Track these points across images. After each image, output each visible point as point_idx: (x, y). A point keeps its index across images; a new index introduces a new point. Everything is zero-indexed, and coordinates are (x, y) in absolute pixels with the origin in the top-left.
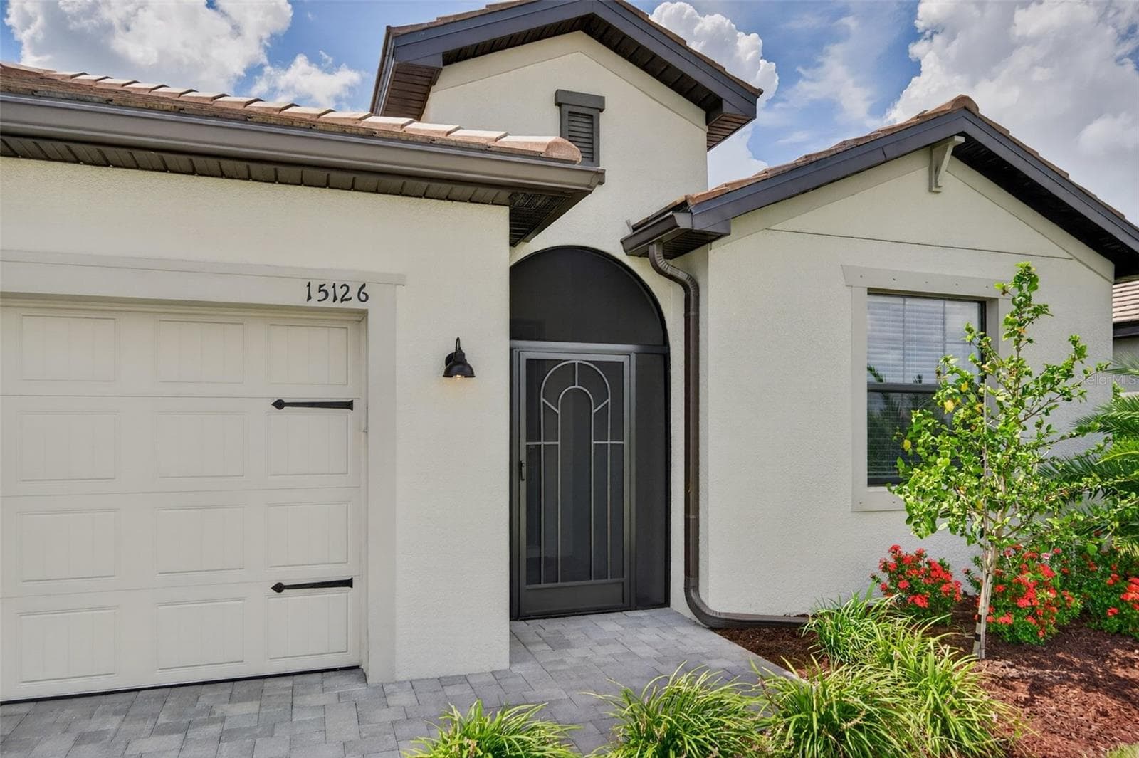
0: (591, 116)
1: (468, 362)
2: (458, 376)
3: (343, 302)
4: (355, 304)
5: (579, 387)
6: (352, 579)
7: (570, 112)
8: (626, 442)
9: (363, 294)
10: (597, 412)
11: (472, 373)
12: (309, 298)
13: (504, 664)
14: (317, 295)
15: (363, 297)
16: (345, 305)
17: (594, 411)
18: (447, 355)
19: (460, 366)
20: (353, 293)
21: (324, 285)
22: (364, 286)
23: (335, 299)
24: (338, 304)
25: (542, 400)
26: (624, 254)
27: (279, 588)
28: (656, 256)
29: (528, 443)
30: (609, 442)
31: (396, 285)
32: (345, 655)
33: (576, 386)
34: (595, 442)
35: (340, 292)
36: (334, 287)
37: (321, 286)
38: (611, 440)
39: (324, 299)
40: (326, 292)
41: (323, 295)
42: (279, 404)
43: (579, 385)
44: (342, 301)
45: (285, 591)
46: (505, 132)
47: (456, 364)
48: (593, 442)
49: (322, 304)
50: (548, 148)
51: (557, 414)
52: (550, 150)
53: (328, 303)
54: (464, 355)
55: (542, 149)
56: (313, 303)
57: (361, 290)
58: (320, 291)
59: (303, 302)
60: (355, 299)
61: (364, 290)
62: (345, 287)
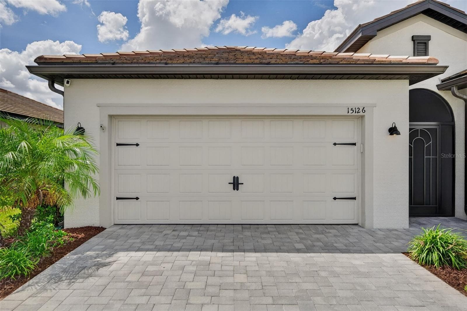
0: (425, 43)
1: (398, 130)
2: (395, 135)
3: (358, 113)
4: (361, 114)
6: (356, 197)
7: (418, 43)
8: (438, 157)
9: (364, 110)
10: (427, 146)
11: (400, 133)
12: (348, 112)
13: (407, 226)
14: (350, 112)
15: (364, 111)
16: (359, 114)
17: (425, 146)
18: (389, 128)
19: (396, 131)
20: (361, 110)
22: (364, 108)
23: (356, 112)
24: (356, 114)
26: (438, 90)
27: (335, 199)
28: (455, 90)
30: (431, 157)
31: (373, 107)
32: (353, 220)
33: (419, 137)
34: (426, 157)
35: (357, 111)
36: (355, 109)
37: (352, 109)
38: (432, 156)
39: (353, 112)
40: (353, 110)
41: (352, 111)
42: (335, 144)
43: (420, 137)
45: (337, 200)
46: (408, 56)
47: (393, 131)
48: (425, 157)
49: (352, 114)
50: (428, 60)
51: (412, 147)
52: (428, 61)
53: (354, 114)
54: (397, 128)
55: (426, 61)
56: (349, 114)
57: (363, 109)
58: (351, 110)
59: (347, 114)
60: (361, 112)
61: (364, 109)
62: (358, 109)
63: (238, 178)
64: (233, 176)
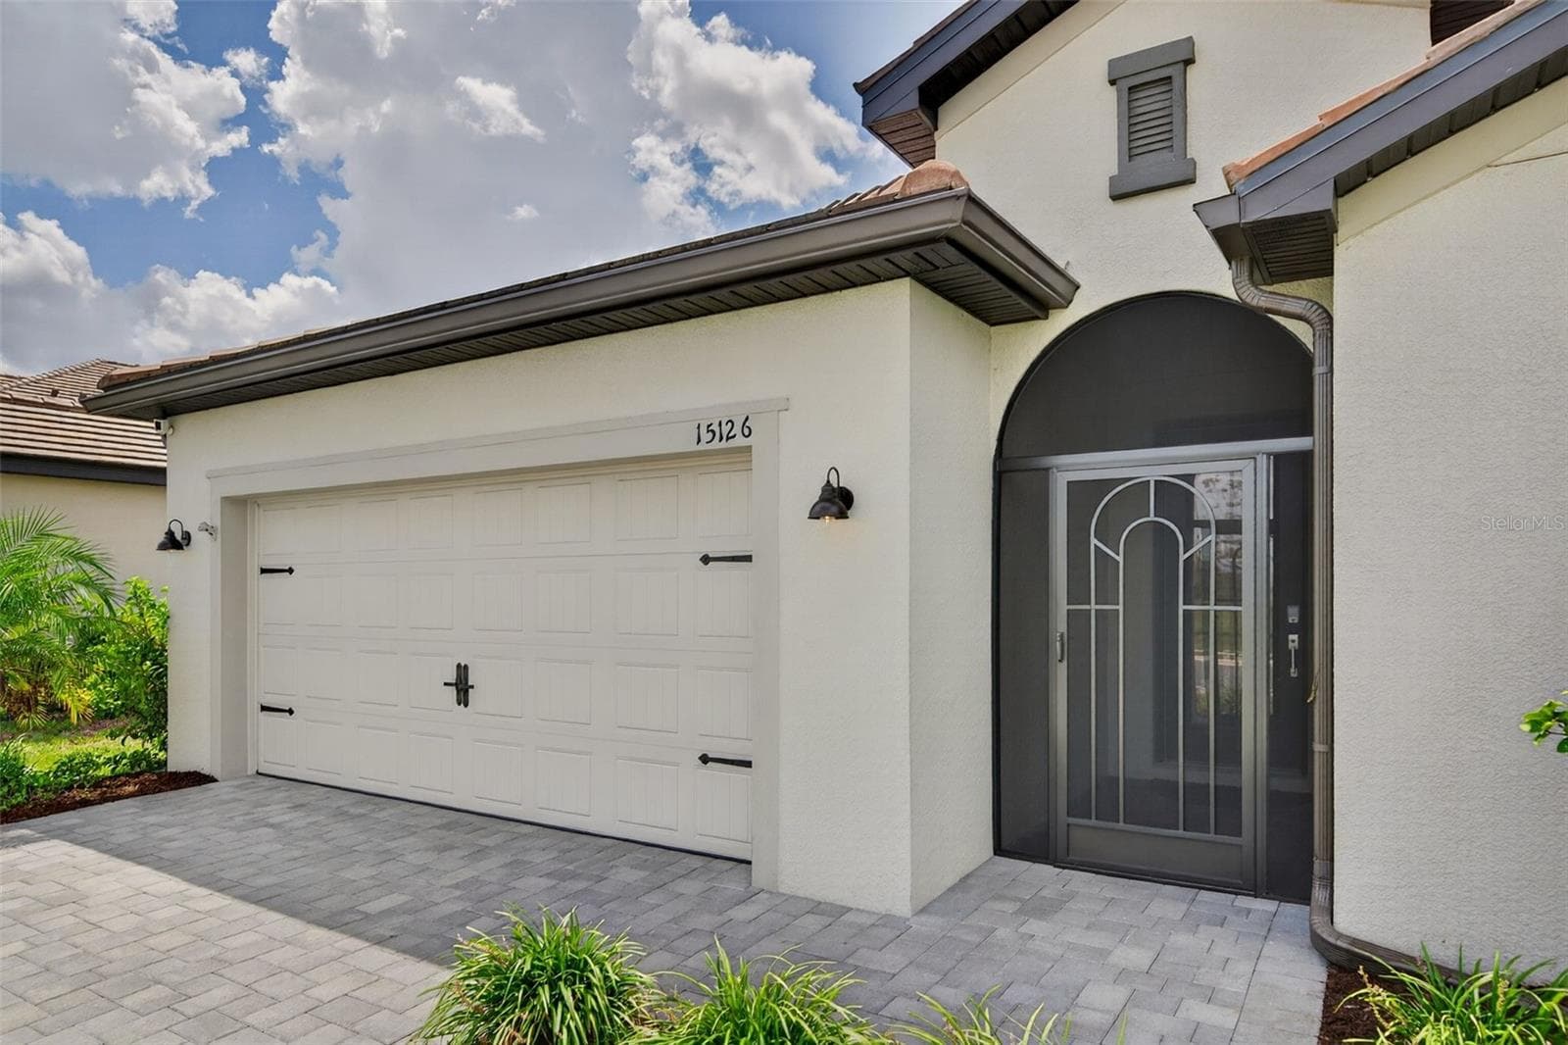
2: (827, 517)
3: (730, 441)
4: (739, 441)
5: (1157, 519)
8: (1246, 609)
9: (746, 428)
12: (699, 441)
14: (705, 437)
15: (746, 432)
16: (732, 443)
20: (737, 430)
21: (711, 424)
22: (747, 419)
23: (721, 439)
24: (724, 444)
25: (1094, 541)
27: (705, 758)
29: (1072, 607)
31: (779, 411)
33: (1152, 518)
35: (726, 429)
36: (720, 424)
37: (708, 426)
39: (713, 438)
40: (713, 431)
41: (710, 435)
42: (706, 560)
43: (1156, 516)
44: (728, 438)
49: (710, 447)
53: (716, 445)
56: (703, 446)
57: (744, 424)
58: (708, 432)
59: (695, 448)
60: (739, 434)
61: (747, 424)
62: (730, 424)
63: (466, 667)
64: (456, 664)
